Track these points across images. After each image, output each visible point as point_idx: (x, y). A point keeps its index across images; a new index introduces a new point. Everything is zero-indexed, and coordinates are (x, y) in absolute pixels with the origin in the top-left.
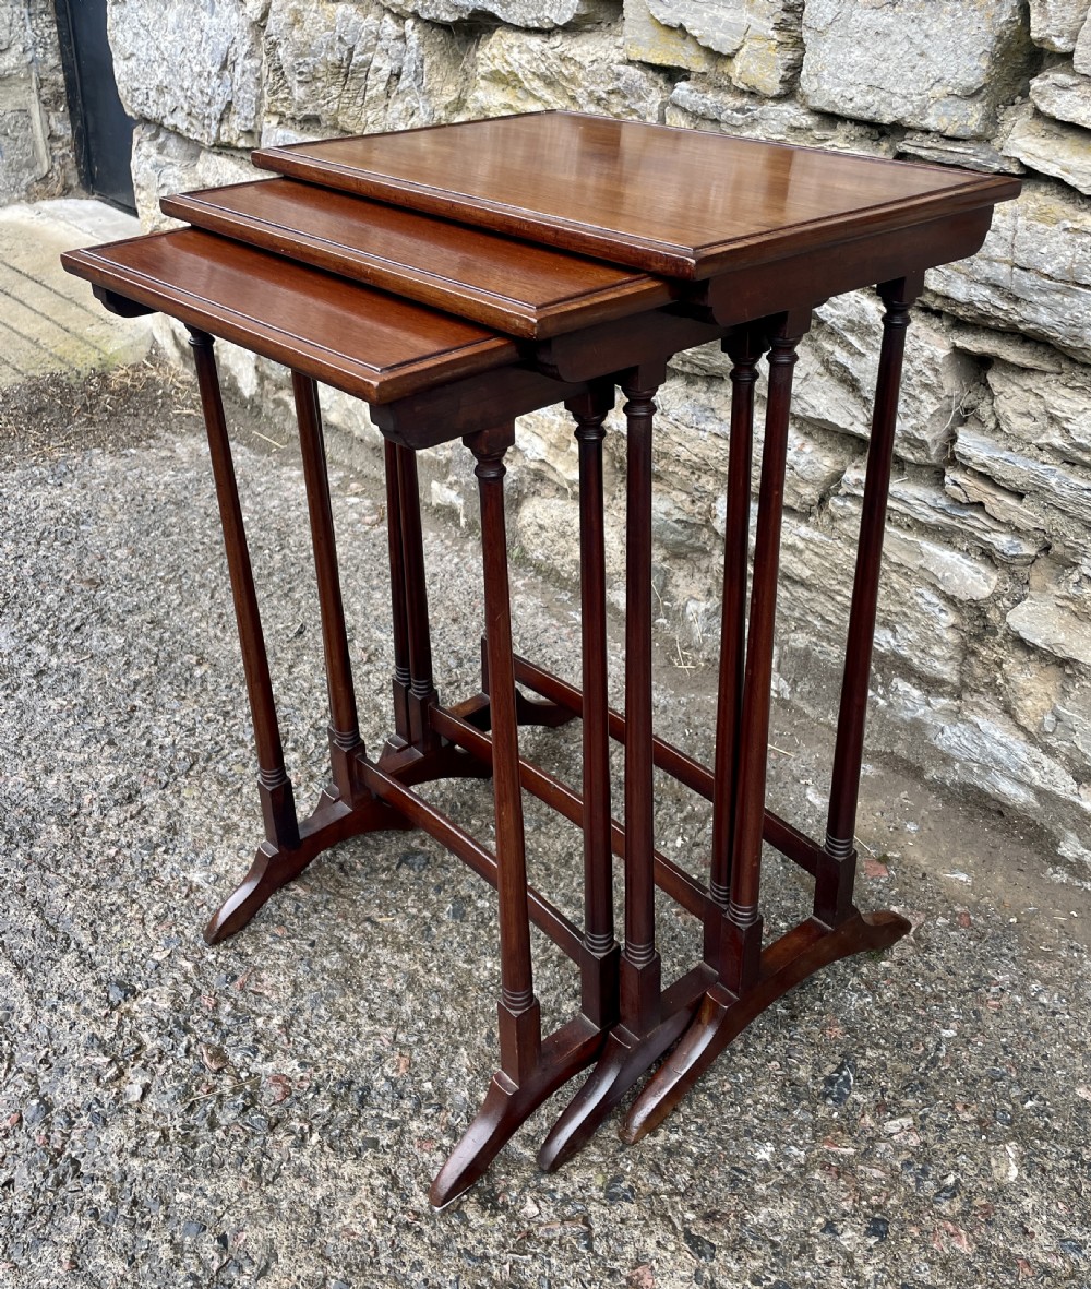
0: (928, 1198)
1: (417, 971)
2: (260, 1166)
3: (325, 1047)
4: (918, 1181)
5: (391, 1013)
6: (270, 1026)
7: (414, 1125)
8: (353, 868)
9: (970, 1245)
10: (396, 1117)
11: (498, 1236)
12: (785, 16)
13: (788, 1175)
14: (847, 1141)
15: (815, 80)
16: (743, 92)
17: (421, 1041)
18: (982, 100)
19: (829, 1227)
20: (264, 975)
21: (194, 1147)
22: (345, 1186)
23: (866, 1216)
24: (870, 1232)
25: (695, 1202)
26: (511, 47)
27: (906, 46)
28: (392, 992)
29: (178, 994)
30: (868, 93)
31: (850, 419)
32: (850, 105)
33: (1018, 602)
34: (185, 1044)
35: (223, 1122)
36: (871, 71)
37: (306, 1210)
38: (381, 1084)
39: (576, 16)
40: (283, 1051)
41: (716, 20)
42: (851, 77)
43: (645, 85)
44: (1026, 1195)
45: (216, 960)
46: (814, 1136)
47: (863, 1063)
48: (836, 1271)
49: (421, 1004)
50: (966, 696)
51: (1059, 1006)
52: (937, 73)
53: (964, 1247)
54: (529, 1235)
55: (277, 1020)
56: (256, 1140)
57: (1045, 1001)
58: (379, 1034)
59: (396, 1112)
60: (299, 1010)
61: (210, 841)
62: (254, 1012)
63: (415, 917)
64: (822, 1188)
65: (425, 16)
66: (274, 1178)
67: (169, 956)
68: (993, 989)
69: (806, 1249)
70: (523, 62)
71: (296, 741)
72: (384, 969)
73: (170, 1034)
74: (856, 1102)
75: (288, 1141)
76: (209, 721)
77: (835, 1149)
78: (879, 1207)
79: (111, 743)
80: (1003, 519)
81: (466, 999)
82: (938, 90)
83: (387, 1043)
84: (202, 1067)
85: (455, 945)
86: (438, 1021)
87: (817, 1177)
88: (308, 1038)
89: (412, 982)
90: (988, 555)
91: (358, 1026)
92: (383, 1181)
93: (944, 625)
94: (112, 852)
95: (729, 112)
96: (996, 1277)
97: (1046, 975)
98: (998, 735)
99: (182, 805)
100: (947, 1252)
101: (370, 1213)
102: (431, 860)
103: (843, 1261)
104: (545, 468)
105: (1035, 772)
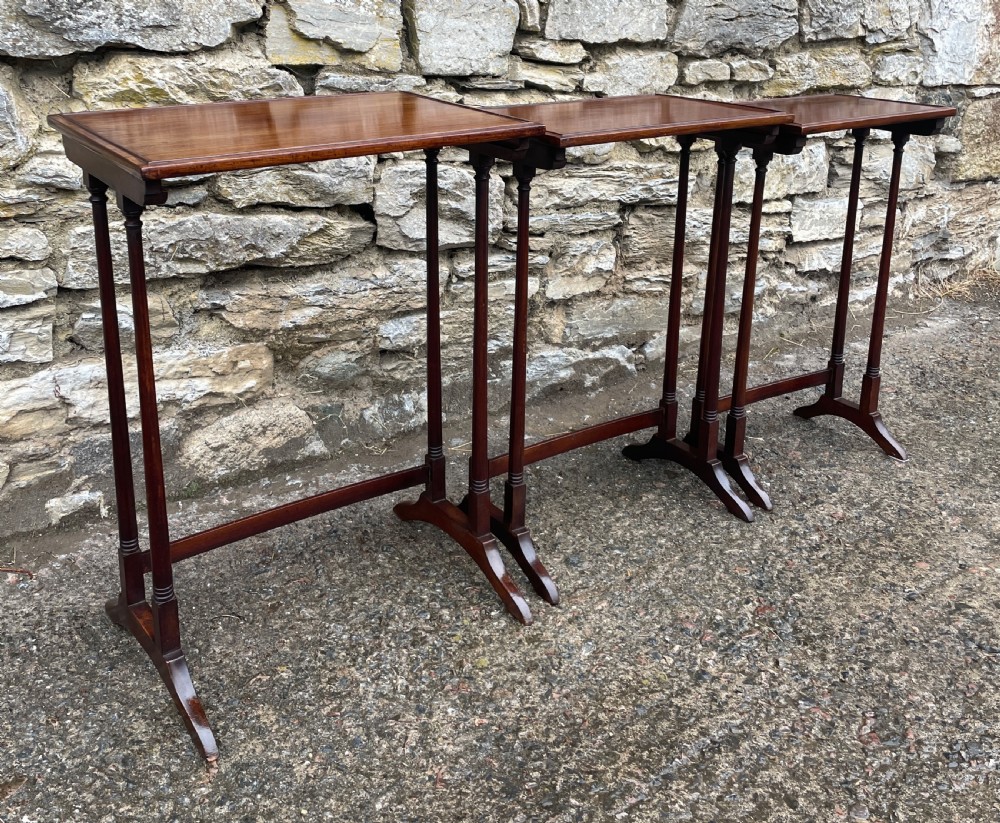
31: (458, 237)
39: (228, 38)
41: (356, 32)
43: (294, 79)
70: (168, 79)
80: (539, 249)
98: (551, 353)
104: (207, 400)
105: (571, 358)
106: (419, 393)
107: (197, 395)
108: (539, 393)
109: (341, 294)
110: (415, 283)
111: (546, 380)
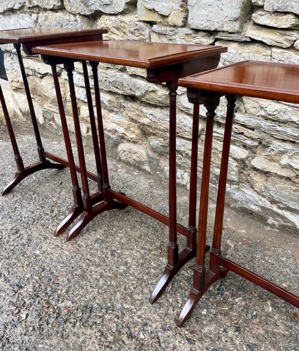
0: (249, 319)
1: (102, 272)
2: (63, 334)
3: (79, 297)
4: (246, 315)
5: (96, 285)
6: (62, 293)
7: (106, 316)
8: (82, 246)
9: (263, 331)
10: (101, 315)
11: (134, 346)
12: (183, 3)
13: (211, 317)
14: (226, 306)
15: (192, 20)
16: (172, 26)
17: (106, 292)
18: (239, 21)
19: (225, 331)
20: (59, 278)
21: (43, 331)
22: (88, 337)
23: (234, 326)
24: (236, 331)
25: (187, 328)
26: (106, 20)
27: (217, 8)
28: (96, 279)
29: (34, 286)
30: (207, 22)
32: (202, 26)
33: (253, 158)
34: (38, 301)
35: (51, 322)
36: (208, 16)
37: (77, 345)
38: (95, 306)
39: (124, 9)
40: (67, 299)
41: (163, 6)
42: (202, 18)
43: (144, 27)
44: (275, 315)
45: (45, 275)
46: (217, 306)
47: (227, 284)
48: (229, 343)
49: (105, 281)
50: (240, 184)
51: (274, 262)
52: (226, 15)
53: (262, 332)
54: (142, 344)
55: (64, 291)
56: (61, 326)
57: (270, 262)
58: (94, 291)
59: (101, 313)
60: (70, 287)
61: (40, 242)
62: (57, 289)
63: (100, 257)
64: (221, 320)
65: (82, 14)
66: (67, 337)
67: (31, 276)
68: (256, 260)
69: (219, 338)
70: (110, 24)
71: (63, 213)
72: (93, 273)
73: (33, 298)
74: (226, 295)
75: (70, 326)
76: (38, 209)
77: (223, 308)
78: (237, 323)
79: (10, 218)
80: (249, 136)
81: (117, 278)
82: (227, 19)
83: (96, 293)
84: (43, 307)
85: (113, 264)
86: (110, 285)
87: (219, 317)
88: (73, 294)
89: (102, 275)
90: (245, 146)
91: (87, 289)
92: (99, 334)
93: (234, 166)
94: (12, 248)
95: (168, 32)
96: (271, 339)
97: (269, 255)
98: (250, 194)
99: (32, 233)
100: (257, 334)
101: (96, 344)
102: (103, 241)
103: (230, 340)
104: (124, 135)
105: (260, 202)
106: (185, 172)
107: (121, 132)
108: (238, 207)
109: (157, 118)
110: (186, 126)
111: (243, 204)
